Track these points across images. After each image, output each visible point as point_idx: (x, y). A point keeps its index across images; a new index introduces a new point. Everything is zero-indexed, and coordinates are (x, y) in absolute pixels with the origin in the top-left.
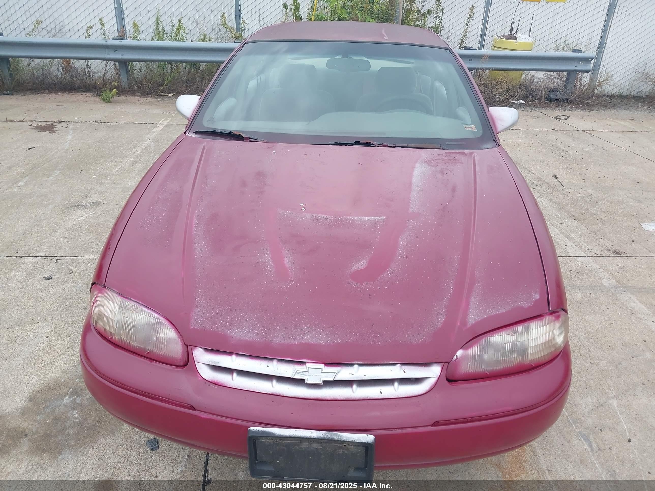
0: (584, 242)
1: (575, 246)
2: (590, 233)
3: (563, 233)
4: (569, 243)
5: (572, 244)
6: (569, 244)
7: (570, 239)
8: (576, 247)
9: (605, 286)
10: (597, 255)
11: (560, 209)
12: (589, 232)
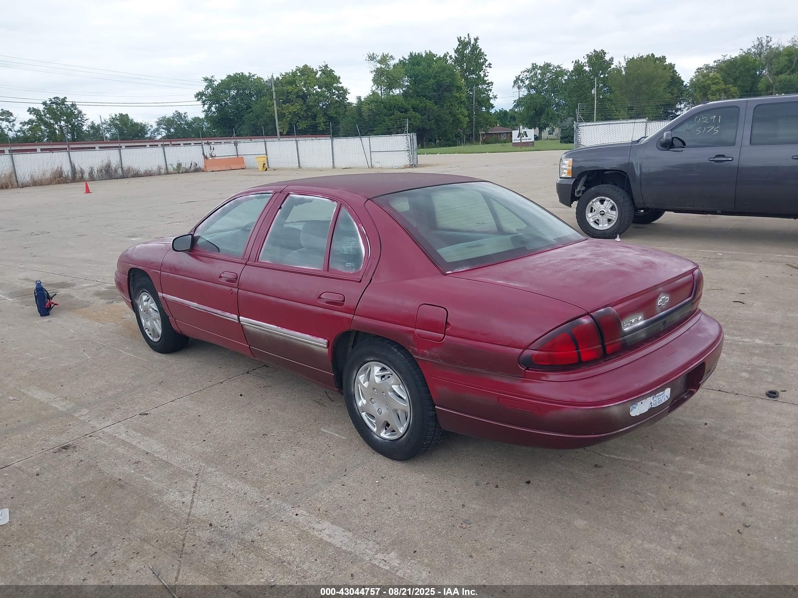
0: (105, 446)
1: (117, 435)
2: (97, 462)
3: (134, 447)
4: (123, 436)
5: (120, 437)
6: (124, 434)
7: (124, 443)
8: (115, 435)
9: (86, 408)
10: (90, 435)
11: (147, 493)
12: (98, 464)
